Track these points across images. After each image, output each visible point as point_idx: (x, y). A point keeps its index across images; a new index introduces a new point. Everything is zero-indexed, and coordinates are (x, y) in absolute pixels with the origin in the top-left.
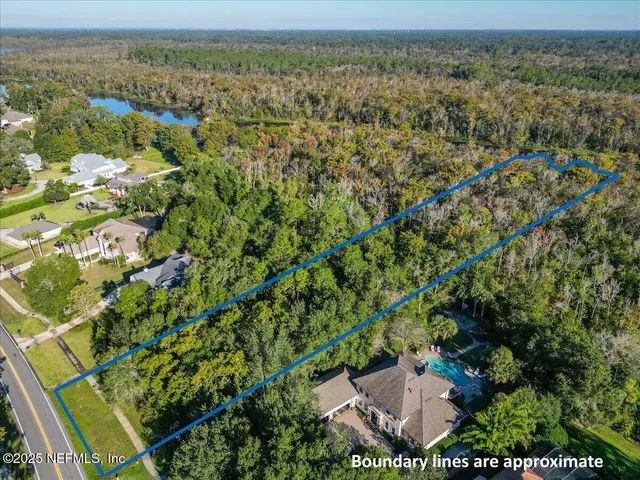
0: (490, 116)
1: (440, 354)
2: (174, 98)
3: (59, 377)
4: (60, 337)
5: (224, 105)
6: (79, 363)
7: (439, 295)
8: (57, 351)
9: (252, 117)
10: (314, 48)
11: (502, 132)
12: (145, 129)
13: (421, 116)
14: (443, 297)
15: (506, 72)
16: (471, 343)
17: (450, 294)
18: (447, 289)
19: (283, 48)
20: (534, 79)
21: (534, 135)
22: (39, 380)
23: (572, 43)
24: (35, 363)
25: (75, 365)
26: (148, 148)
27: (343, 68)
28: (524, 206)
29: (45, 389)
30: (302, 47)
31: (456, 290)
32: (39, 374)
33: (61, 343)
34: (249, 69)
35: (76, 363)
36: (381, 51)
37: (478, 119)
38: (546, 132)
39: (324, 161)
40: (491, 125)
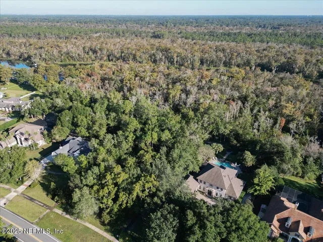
0: (183, 55)
1: (218, 160)
2: (8, 54)
3: (37, 215)
4: (22, 193)
5: (44, 56)
6: (45, 204)
7: (205, 135)
8: (26, 202)
9: (61, 62)
10: (76, 24)
11: (189, 62)
12: (5, 72)
13: (150, 57)
14: (207, 136)
15: (176, 35)
16: (226, 153)
17: (209, 134)
18: (208, 132)
19: (58, 24)
20: (191, 37)
21: (202, 63)
22: (24, 219)
23: (196, 21)
24: (16, 211)
25: (43, 206)
26: (8, 83)
27: (98, 34)
28: (222, 92)
29: (32, 223)
30: (69, 24)
31: (212, 132)
32: (23, 216)
33: (26, 196)
34: (45, 36)
35: (42, 205)
36: (113, 26)
37: (177, 56)
38: (207, 61)
39: (122, 81)
40: (184, 59)
